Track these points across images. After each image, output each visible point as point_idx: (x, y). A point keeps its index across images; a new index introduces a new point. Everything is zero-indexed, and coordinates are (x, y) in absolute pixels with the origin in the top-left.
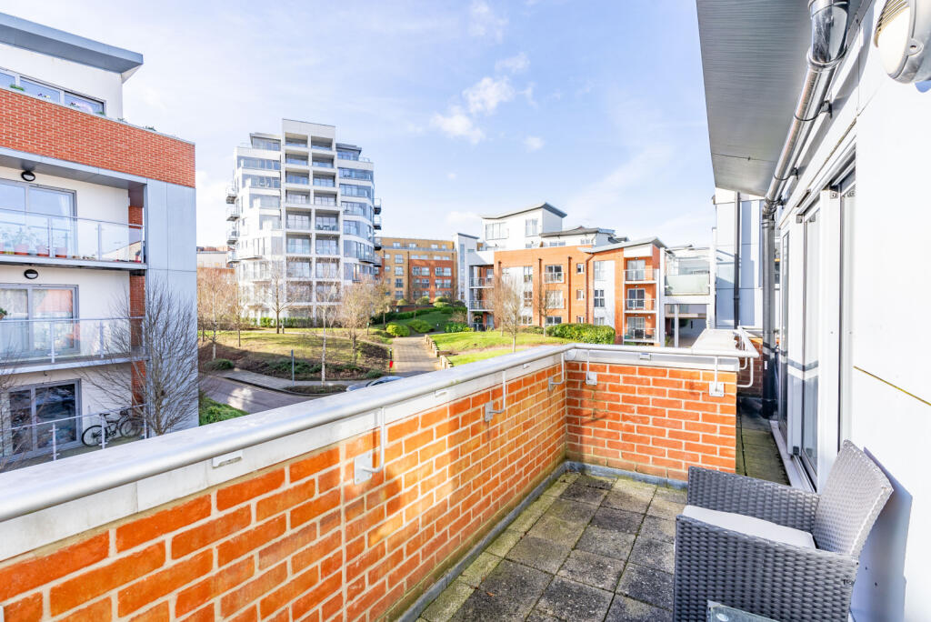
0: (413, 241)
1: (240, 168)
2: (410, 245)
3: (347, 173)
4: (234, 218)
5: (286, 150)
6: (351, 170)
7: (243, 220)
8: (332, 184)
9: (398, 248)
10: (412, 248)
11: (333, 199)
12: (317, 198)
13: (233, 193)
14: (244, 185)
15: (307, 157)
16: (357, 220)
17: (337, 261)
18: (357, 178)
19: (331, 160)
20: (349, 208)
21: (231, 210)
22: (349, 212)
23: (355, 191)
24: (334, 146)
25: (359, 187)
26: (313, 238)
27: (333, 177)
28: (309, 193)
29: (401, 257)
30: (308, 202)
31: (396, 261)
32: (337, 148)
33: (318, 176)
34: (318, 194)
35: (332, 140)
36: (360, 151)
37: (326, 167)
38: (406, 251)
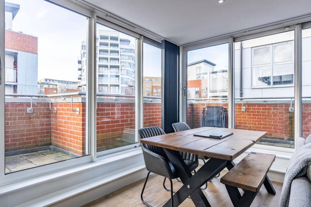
0: (154, 78)
1: (83, 50)
2: (153, 80)
3: (124, 50)
4: (80, 69)
5: (100, 42)
6: (126, 49)
7: (83, 70)
8: (117, 55)
9: (147, 81)
10: (154, 81)
11: (118, 61)
12: (111, 61)
13: (80, 59)
14: (84, 57)
15: (108, 44)
16: (127, 69)
17: (118, 86)
18: (128, 52)
19: (117, 45)
20: (124, 64)
21: (80, 66)
22: (124, 66)
23: (127, 58)
24: (119, 40)
25: (129, 56)
26: (109, 76)
27: (118, 52)
28: (108, 59)
29: (149, 84)
30: (108, 62)
31: (147, 86)
32: (120, 40)
33: (112, 52)
34: (111, 59)
35: (118, 37)
36: (130, 41)
37: (115, 48)
38: (151, 82)
